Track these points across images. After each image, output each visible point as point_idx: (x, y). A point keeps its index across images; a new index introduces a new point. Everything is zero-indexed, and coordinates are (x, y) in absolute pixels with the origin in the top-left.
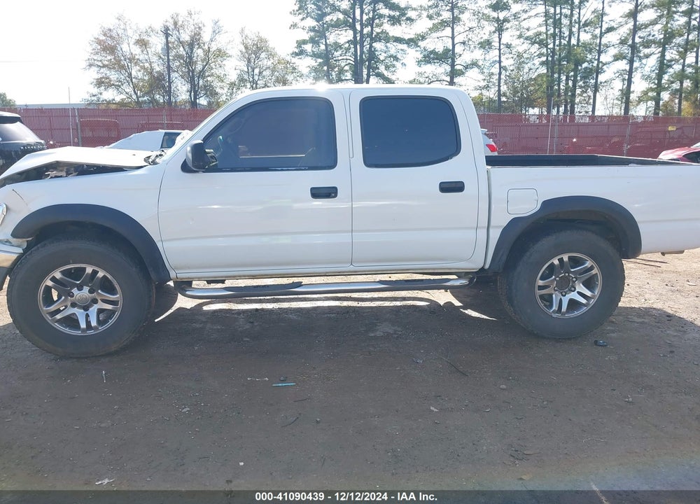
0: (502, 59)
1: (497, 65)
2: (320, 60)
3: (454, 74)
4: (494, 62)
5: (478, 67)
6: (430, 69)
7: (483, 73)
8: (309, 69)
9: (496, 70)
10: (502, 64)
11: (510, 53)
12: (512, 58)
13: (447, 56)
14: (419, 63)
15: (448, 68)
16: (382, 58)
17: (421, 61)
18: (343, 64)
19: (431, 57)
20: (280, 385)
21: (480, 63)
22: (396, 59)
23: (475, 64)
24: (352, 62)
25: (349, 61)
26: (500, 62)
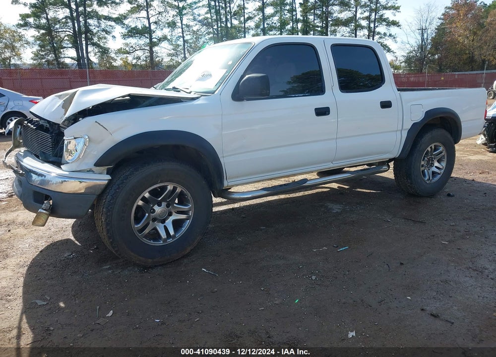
0: (185, 35)
1: (182, 39)
2: (42, 31)
3: (152, 45)
4: (180, 37)
5: (168, 40)
6: (132, 41)
7: (172, 44)
8: (33, 39)
9: (181, 42)
10: (185, 39)
11: (188, 31)
12: (190, 34)
13: (146, 31)
14: (125, 36)
15: (148, 41)
16: (95, 31)
17: (125, 35)
18: (62, 35)
19: (133, 32)
20: (342, 249)
21: (169, 37)
22: (107, 32)
23: (165, 38)
24: (71, 34)
25: (67, 33)
26: (183, 37)
